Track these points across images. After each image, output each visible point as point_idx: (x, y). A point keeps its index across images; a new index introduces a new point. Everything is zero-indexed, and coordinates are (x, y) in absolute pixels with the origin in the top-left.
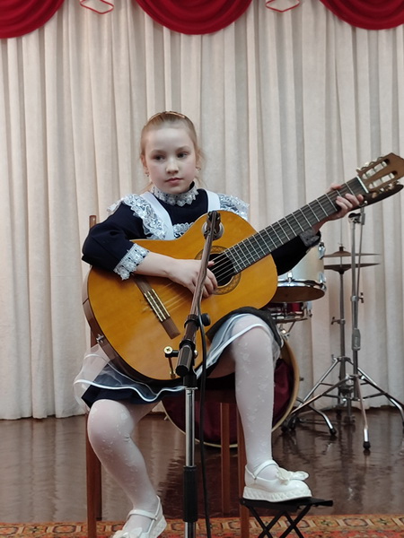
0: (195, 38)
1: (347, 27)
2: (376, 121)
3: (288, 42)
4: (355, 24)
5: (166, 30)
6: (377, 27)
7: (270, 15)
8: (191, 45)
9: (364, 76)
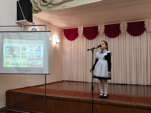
0: (113, 38)
1: (132, 36)
2: (136, 48)
3: (124, 38)
4: (133, 36)
5: (109, 38)
6: (136, 36)
7: (122, 35)
8: (112, 39)
9: (135, 42)
